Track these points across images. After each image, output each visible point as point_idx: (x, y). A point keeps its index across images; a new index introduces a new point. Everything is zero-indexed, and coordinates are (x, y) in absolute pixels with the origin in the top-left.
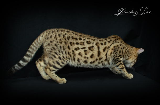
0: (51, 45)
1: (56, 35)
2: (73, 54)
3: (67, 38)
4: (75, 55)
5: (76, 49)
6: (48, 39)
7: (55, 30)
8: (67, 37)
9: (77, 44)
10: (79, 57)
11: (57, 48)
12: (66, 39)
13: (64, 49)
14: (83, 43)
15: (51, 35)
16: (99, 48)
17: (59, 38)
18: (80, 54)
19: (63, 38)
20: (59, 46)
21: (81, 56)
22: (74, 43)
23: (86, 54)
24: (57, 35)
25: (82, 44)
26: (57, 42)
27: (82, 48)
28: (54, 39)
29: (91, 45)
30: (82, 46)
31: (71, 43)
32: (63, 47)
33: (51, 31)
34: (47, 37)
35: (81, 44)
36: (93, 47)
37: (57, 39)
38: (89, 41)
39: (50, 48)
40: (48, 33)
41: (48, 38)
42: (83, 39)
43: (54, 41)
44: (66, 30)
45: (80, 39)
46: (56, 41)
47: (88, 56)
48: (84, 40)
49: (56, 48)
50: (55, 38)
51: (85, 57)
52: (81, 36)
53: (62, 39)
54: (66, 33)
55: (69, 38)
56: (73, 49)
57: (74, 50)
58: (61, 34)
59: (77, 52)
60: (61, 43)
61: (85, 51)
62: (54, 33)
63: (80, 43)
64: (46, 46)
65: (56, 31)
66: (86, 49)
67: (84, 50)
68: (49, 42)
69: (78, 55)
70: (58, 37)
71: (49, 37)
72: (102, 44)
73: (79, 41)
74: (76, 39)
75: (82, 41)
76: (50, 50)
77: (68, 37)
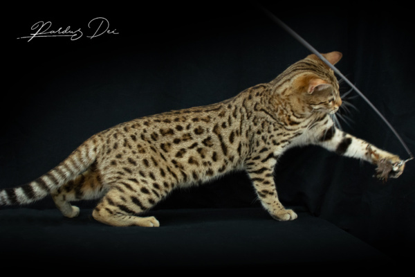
0: (120, 162)
1: (126, 140)
2: (177, 166)
3: (151, 140)
4: (182, 168)
5: (179, 154)
6: (111, 153)
7: (117, 130)
8: (150, 137)
9: (177, 141)
10: (193, 167)
11: (135, 167)
12: (149, 142)
13: (156, 164)
14: (189, 135)
15: (114, 142)
16: (220, 138)
17: (134, 144)
18: (191, 161)
19: (142, 141)
20: (140, 162)
21: (197, 163)
22: (169, 144)
23: (203, 157)
24: (128, 137)
25: (187, 137)
26: (134, 153)
27: (192, 147)
28: (124, 148)
29: (205, 136)
30: (189, 143)
31: (162, 146)
32: (152, 158)
33: (110, 135)
34: (106, 149)
35: (185, 140)
36: (209, 138)
37: (130, 147)
38: (200, 127)
39: (117, 170)
40: (105, 142)
41: (109, 152)
42: (184, 125)
43: (124, 152)
44: (141, 122)
45: (179, 128)
46: (131, 151)
47: (208, 158)
48: (188, 127)
49: (132, 167)
50: (125, 145)
51: (205, 164)
52: (177, 120)
53: (141, 144)
54: (145, 127)
55: (154, 137)
56: (173, 158)
57: (176, 159)
58: (136, 134)
59: (184, 160)
60: (143, 151)
61: (199, 150)
62: (120, 137)
63: (182, 138)
64: (106, 168)
65: (123, 132)
66: (199, 146)
67: (195, 148)
68: (113, 158)
69: (188, 165)
70: (131, 142)
71: (111, 147)
72: (224, 126)
73: (179, 134)
74: (171, 132)
75: (185, 131)
76: (117, 175)
77: (151, 135)
